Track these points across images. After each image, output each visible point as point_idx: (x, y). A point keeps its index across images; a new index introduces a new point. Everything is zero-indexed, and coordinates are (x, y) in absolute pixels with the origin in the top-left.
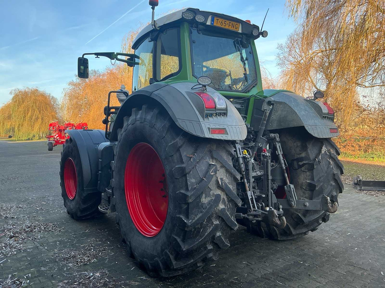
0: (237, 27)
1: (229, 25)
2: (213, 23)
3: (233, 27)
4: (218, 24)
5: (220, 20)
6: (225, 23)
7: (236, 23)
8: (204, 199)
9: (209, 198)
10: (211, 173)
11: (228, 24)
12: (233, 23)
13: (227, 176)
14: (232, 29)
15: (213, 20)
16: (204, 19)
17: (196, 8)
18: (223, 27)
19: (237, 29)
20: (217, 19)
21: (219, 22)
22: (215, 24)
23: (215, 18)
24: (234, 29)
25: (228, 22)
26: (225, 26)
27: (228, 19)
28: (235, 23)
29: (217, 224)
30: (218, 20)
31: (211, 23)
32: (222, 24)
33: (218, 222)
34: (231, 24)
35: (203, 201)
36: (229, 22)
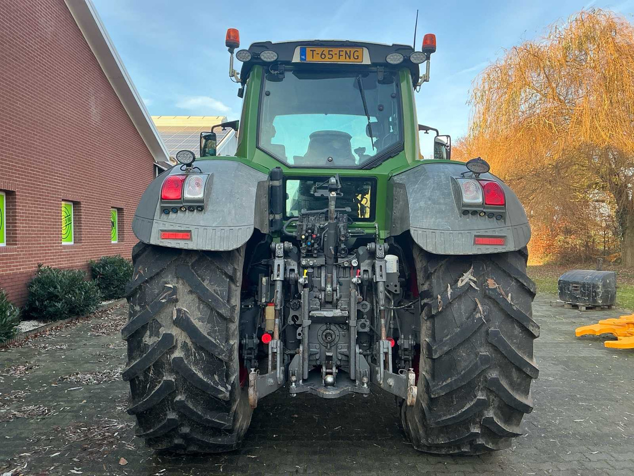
0: (357, 56)
1: (340, 55)
2: (305, 57)
3: (349, 57)
4: (314, 57)
5: (319, 50)
6: (329, 54)
7: (355, 50)
8: (147, 339)
9: (155, 338)
10: (162, 299)
11: (338, 54)
12: (348, 50)
13: (201, 307)
14: (348, 60)
15: (303, 53)
16: (276, 55)
17: (265, 41)
18: (327, 60)
19: (358, 58)
20: (311, 50)
21: (318, 54)
22: (309, 60)
23: (308, 50)
24: (352, 60)
25: (335, 51)
26: (331, 59)
27: (334, 47)
28: (351, 49)
29: (168, 381)
30: (313, 51)
31: (301, 59)
32: (323, 56)
33: (172, 378)
34: (343, 53)
35: (146, 341)
36: (340, 51)
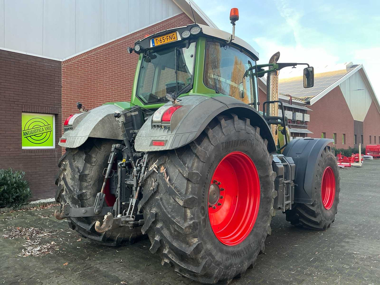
0: (174, 37)
2: (154, 44)
3: (171, 38)
4: (158, 43)
5: (159, 39)
6: (163, 40)
7: (173, 34)
11: (167, 39)
12: (170, 35)
14: (171, 40)
15: (153, 42)
16: (139, 47)
18: (163, 43)
21: (159, 41)
22: (156, 45)
24: (173, 40)
25: (165, 37)
27: (164, 35)
30: (156, 40)
32: (161, 42)
36: (167, 37)
